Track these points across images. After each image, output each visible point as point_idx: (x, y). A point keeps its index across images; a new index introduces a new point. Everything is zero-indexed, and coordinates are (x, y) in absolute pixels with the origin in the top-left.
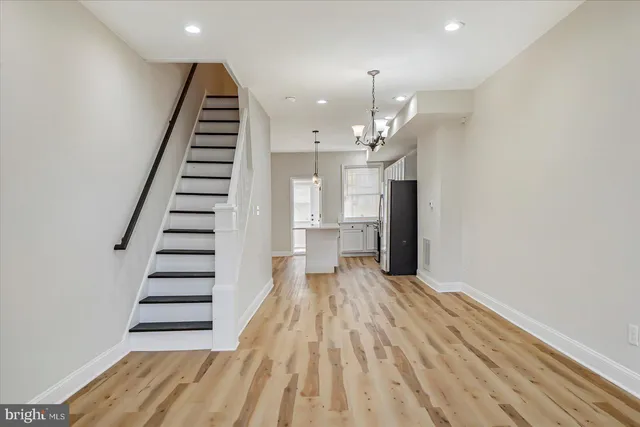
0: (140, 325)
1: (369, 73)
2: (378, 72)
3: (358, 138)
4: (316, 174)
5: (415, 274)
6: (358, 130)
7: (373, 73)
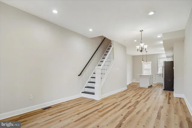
0: (85, 92)
1: (140, 31)
2: (143, 31)
3: (138, 49)
4: (143, 60)
6: (138, 47)
7: (141, 31)
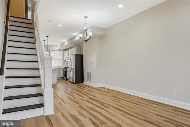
3: (81, 38)
4: (48, 51)
5: (83, 83)
